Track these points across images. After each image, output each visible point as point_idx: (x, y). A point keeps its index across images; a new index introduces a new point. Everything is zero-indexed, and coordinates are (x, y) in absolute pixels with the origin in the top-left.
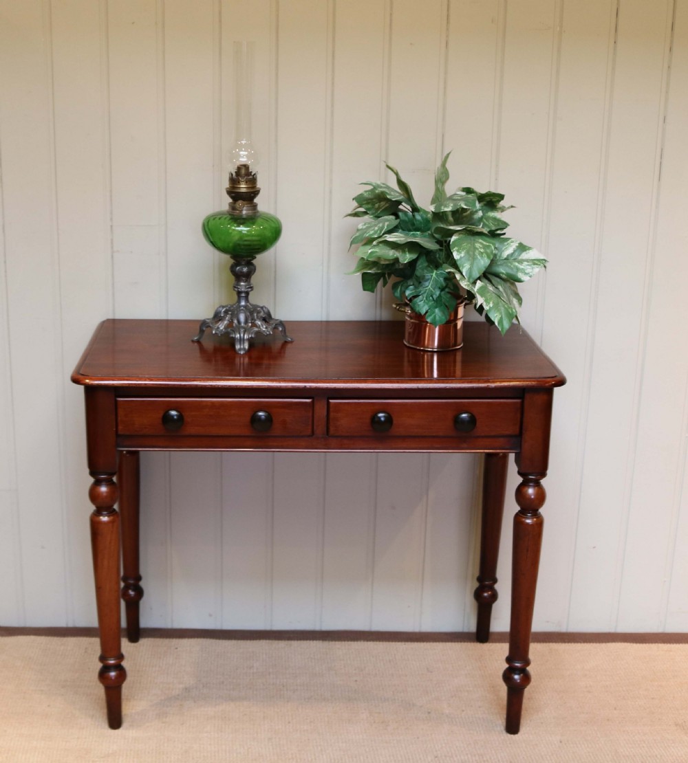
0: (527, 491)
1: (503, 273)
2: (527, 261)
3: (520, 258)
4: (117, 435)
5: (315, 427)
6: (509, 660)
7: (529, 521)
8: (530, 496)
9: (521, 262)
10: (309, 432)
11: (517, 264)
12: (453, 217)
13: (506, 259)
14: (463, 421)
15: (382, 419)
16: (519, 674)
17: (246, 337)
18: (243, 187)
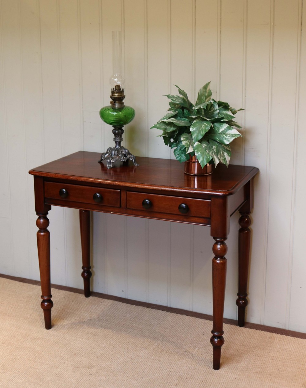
0: (217, 246)
1: (218, 140)
2: (230, 134)
3: (227, 133)
4: (45, 198)
5: (122, 204)
6: (213, 332)
7: (218, 262)
8: (218, 249)
9: (226, 135)
10: (119, 205)
11: (224, 136)
12: (204, 112)
13: (220, 133)
14: (183, 208)
15: (148, 203)
16: (218, 339)
17: (112, 161)
18: (116, 95)
